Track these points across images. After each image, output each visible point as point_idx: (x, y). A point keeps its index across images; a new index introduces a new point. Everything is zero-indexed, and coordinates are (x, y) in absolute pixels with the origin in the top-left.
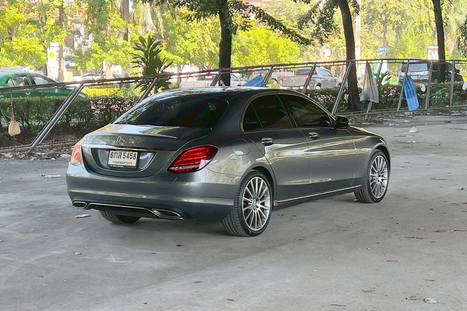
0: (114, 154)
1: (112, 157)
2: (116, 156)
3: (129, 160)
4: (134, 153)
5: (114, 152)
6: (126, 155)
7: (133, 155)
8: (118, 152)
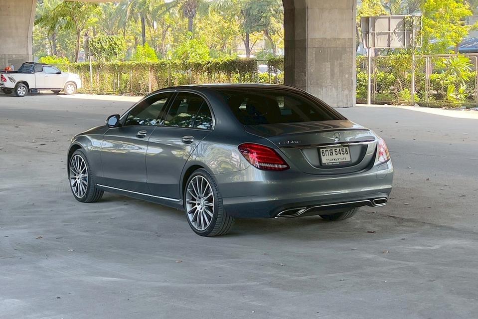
0: (325, 152)
1: (324, 156)
2: (327, 154)
3: (342, 156)
4: (345, 148)
5: (325, 150)
6: (338, 151)
7: (344, 150)
8: (329, 150)
